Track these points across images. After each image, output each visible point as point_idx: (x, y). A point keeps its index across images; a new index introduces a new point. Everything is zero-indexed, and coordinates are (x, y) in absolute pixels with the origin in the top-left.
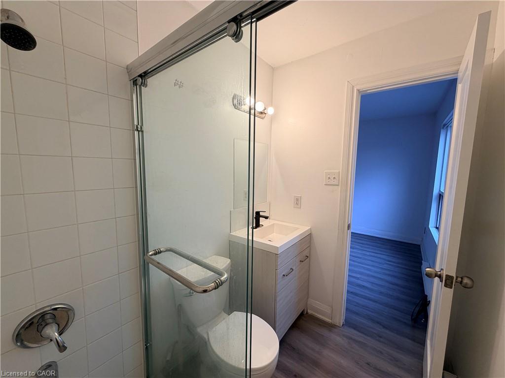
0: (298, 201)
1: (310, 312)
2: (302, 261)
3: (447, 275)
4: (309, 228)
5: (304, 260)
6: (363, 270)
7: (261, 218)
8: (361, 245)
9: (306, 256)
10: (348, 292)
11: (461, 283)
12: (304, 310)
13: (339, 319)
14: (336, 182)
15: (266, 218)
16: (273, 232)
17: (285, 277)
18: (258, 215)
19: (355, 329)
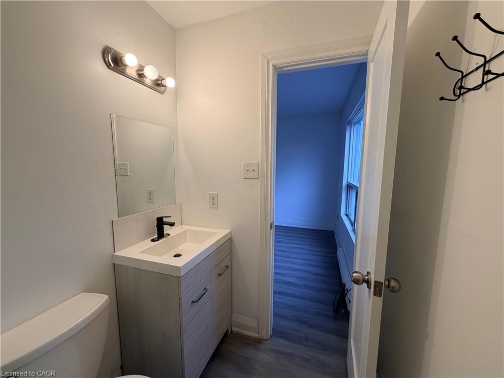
0: (214, 200)
1: (234, 329)
2: (221, 275)
3: (375, 282)
4: (229, 231)
5: (223, 273)
6: (288, 265)
7: (164, 226)
8: (287, 238)
9: (226, 266)
10: (275, 292)
11: (389, 286)
12: (228, 329)
13: (267, 331)
14: (256, 175)
15: (172, 224)
16: (186, 242)
17: (195, 304)
18: (161, 223)
19: (282, 337)
